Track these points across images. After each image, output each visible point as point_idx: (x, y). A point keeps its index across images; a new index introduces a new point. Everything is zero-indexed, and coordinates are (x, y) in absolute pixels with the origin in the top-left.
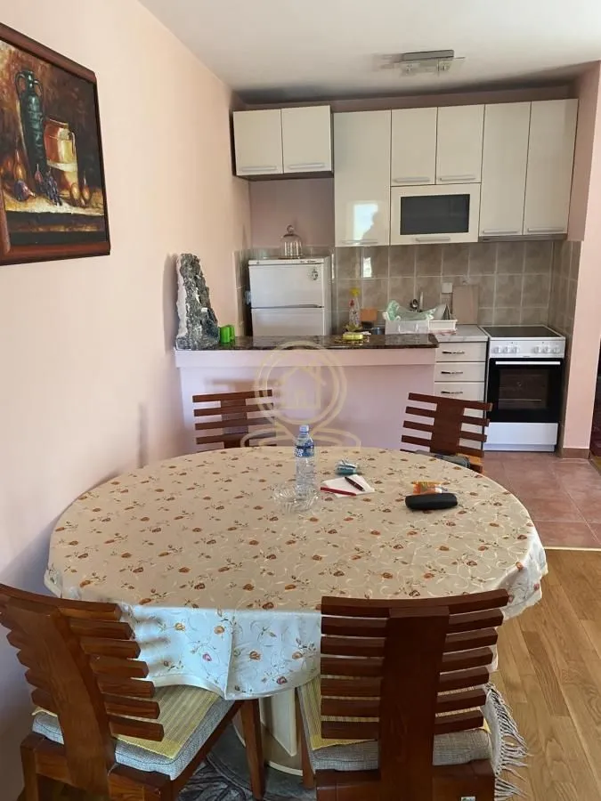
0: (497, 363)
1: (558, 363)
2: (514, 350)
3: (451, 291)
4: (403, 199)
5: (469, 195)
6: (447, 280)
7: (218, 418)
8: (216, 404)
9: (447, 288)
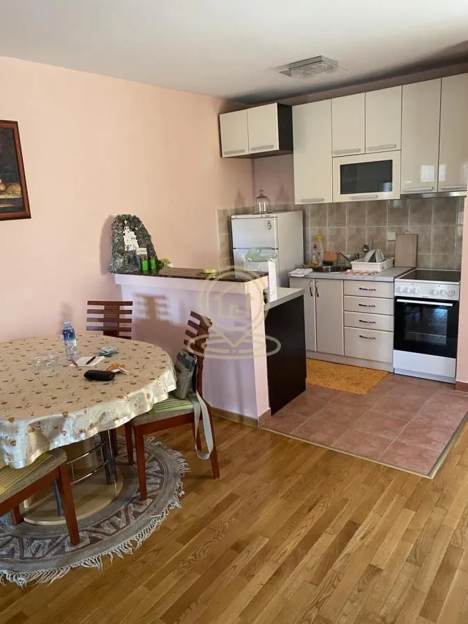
0: (398, 300)
1: (451, 305)
2: (413, 291)
3: (394, 238)
4: (342, 167)
5: (392, 161)
6: (392, 230)
7: (102, 316)
8: (102, 307)
9: (391, 236)
